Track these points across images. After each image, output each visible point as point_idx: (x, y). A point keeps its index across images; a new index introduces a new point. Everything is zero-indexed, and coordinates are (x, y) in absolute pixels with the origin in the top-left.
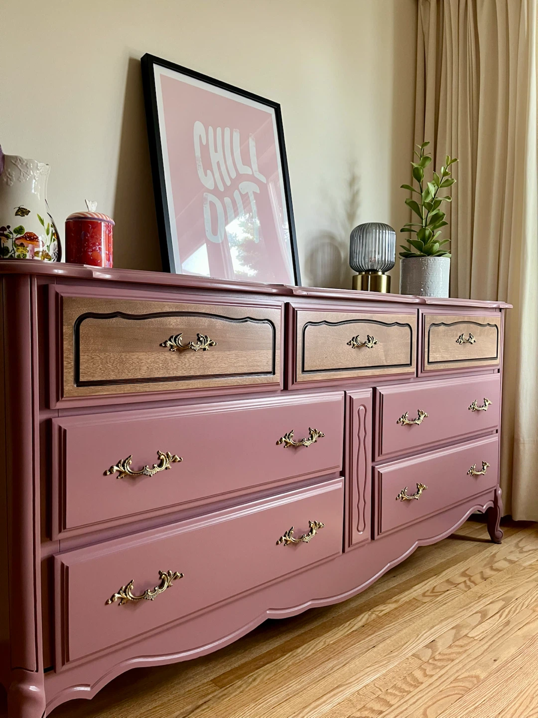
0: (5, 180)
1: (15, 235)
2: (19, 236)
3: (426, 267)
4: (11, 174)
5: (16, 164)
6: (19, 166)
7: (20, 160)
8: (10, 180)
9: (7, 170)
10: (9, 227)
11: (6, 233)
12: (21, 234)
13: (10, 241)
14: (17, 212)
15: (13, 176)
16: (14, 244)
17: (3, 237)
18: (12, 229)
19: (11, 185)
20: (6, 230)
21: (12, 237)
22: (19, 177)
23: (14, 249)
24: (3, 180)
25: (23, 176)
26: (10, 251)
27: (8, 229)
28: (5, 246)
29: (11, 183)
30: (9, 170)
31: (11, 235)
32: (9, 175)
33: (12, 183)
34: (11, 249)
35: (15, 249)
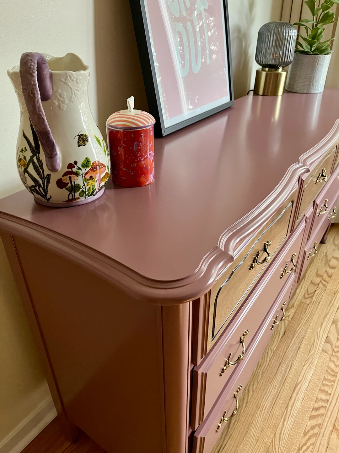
0: (57, 103)
1: (83, 169)
2: (88, 169)
3: (317, 64)
4: (62, 96)
5: (67, 82)
6: (69, 84)
7: (70, 76)
8: (62, 103)
9: (57, 91)
10: (76, 163)
11: (74, 170)
12: (88, 167)
13: (80, 178)
14: (78, 143)
15: (65, 97)
16: (85, 180)
17: (73, 175)
18: (79, 165)
19: (64, 109)
20: (74, 167)
21: (81, 174)
22: (71, 97)
23: (84, 185)
24: (55, 104)
25: (75, 94)
26: (81, 188)
27: (75, 166)
28: (75, 184)
29: (64, 107)
30: (60, 91)
31: (80, 171)
32: (61, 96)
33: (66, 107)
34: (82, 185)
35: (86, 184)
